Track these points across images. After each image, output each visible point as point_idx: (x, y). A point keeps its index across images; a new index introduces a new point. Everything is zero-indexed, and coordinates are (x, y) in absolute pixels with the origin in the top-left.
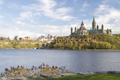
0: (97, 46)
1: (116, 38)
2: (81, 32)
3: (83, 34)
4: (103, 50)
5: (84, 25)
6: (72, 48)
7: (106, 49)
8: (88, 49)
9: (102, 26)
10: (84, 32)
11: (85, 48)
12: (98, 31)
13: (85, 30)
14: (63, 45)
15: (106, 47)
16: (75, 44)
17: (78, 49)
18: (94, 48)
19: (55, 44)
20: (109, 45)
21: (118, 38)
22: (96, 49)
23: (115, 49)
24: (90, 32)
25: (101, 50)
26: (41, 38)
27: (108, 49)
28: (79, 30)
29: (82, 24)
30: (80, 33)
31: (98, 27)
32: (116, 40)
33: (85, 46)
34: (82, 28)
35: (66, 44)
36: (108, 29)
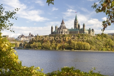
0: (75, 46)
1: (97, 38)
2: (61, 31)
3: (63, 34)
4: (82, 51)
5: (64, 23)
6: (49, 48)
7: (85, 49)
8: (66, 49)
9: (84, 26)
10: (64, 31)
11: (63, 49)
12: (79, 30)
13: (66, 29)
14: (41, 45)
15: (84, 47)
16: (53, 44)
17: (55, 49)
18: (72, 49)
19: (32, 43)
20: (88, 45)
21: (99, 38)
22: (75, 49)
23: (94, 50)
24: (71, 32)
25: (79, 51)
26: (21, 37)
27: (87, 50)
28: (59, 29)
29: (62, 23)
30: (59, 32)
31: (79, 26)
32: (97, 40)
33: (63, 46)
34: (62, 27)
35: (43, 44)
36: (90, 29)
